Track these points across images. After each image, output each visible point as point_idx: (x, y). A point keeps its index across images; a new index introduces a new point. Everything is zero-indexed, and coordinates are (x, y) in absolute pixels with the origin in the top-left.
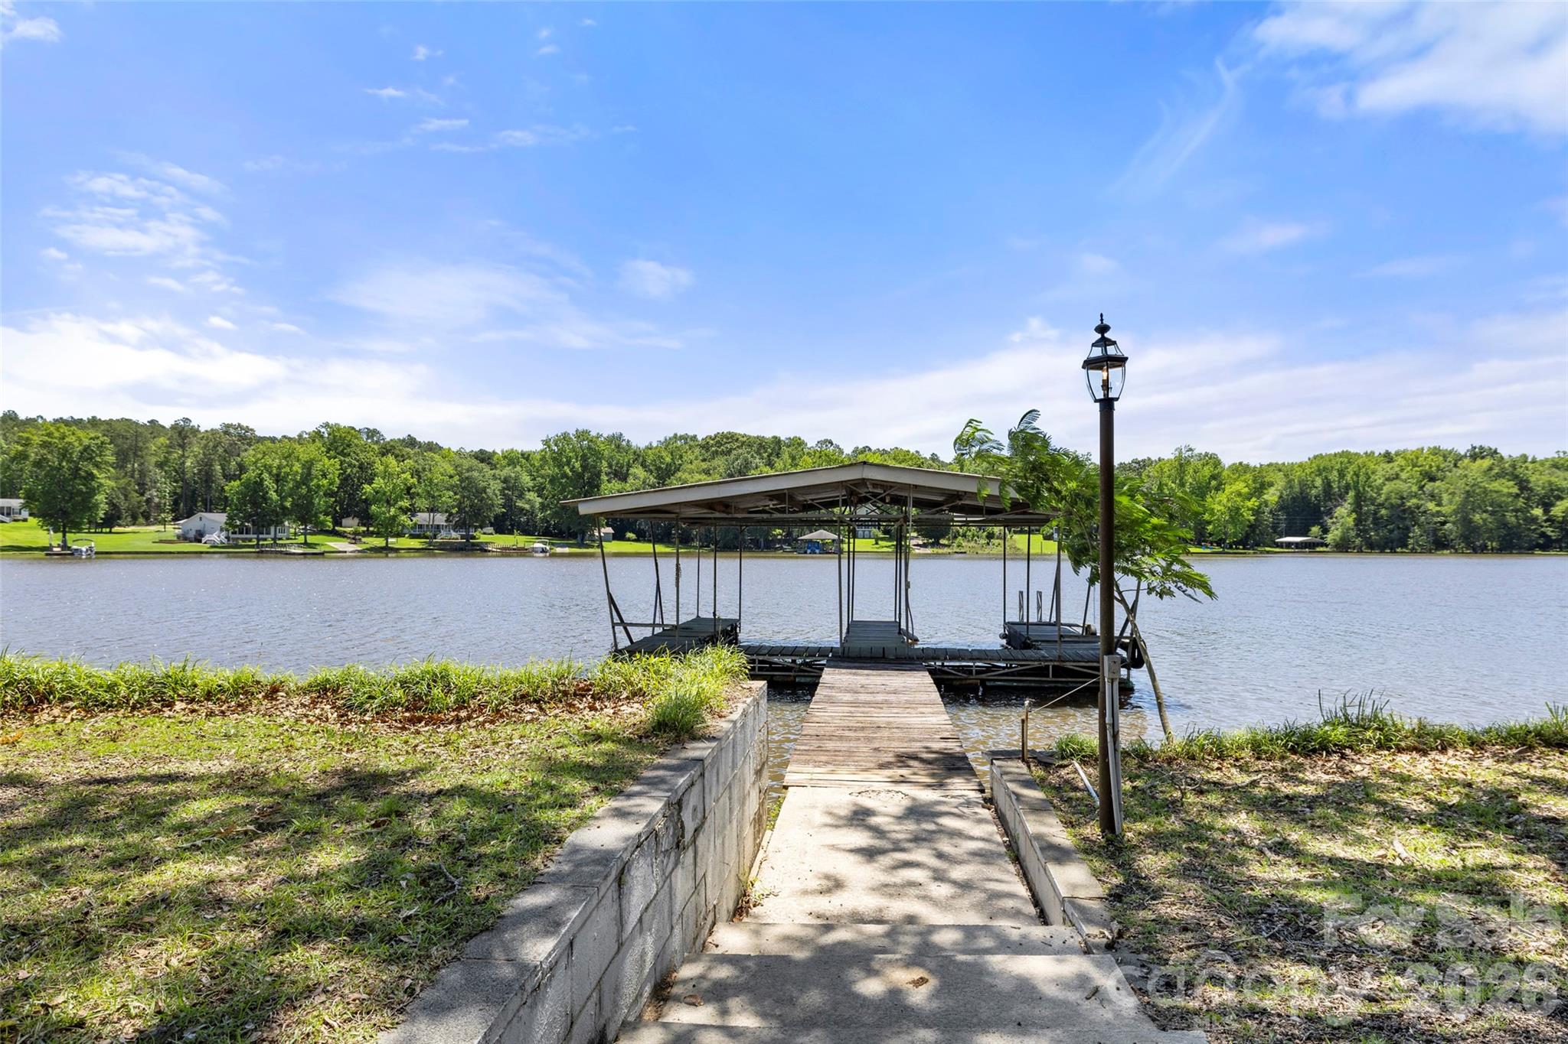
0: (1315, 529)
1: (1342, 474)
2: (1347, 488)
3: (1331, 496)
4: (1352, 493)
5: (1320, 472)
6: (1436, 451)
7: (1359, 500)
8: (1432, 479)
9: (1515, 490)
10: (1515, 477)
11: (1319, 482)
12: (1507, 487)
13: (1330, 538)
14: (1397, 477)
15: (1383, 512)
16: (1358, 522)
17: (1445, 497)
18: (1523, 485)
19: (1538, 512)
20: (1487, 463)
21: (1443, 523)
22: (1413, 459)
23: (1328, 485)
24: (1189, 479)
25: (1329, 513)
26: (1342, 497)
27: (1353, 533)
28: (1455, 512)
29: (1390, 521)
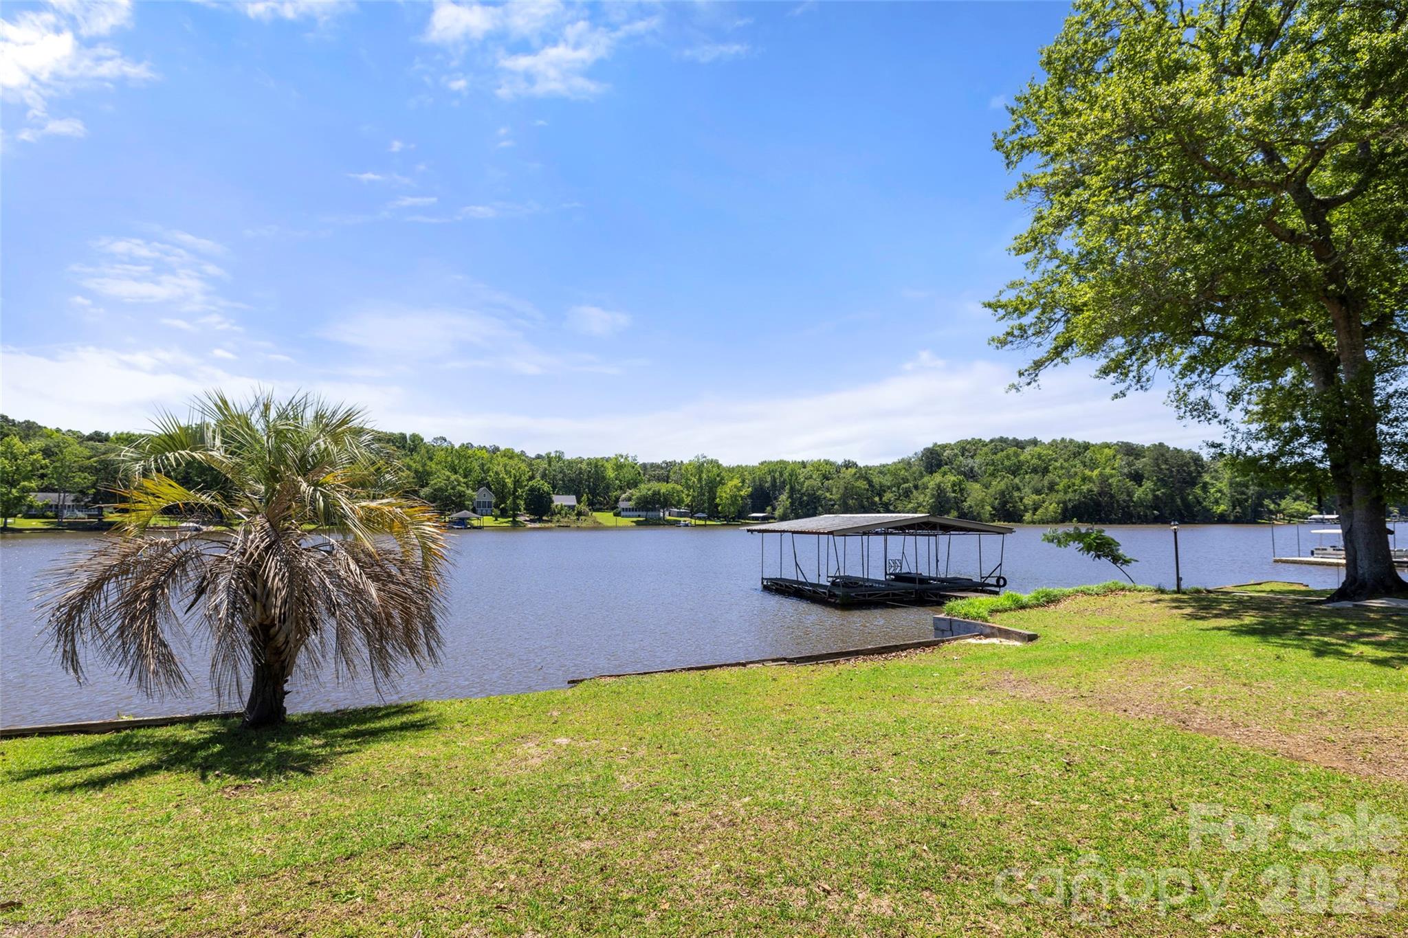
0: (769, 508)
1: (781, 475)
2: (784, 482)
3: (777, 488)
4: (788, 487)
5: (770, 472)
6: (827, 462)
7: (792, 490)
8: (828, 479)
9: (867, 487)
10: (866, 479)
11: (769, 479)
12: (862, 484)
13: (777, 514)
14: (811, 477)
15: (805, 498)
16: (792, 504)
17: (834, 490)
18: (870, 483)
19: (877, 499)
20: (853, 470)
21: (833, 505)
22: (817, 466)
23: (774, 479)
24: (704, 476)
25: (776, 498)
26: (783, 488)
27: (789, 511)
28: (840, 499)
29: (808, 504)
